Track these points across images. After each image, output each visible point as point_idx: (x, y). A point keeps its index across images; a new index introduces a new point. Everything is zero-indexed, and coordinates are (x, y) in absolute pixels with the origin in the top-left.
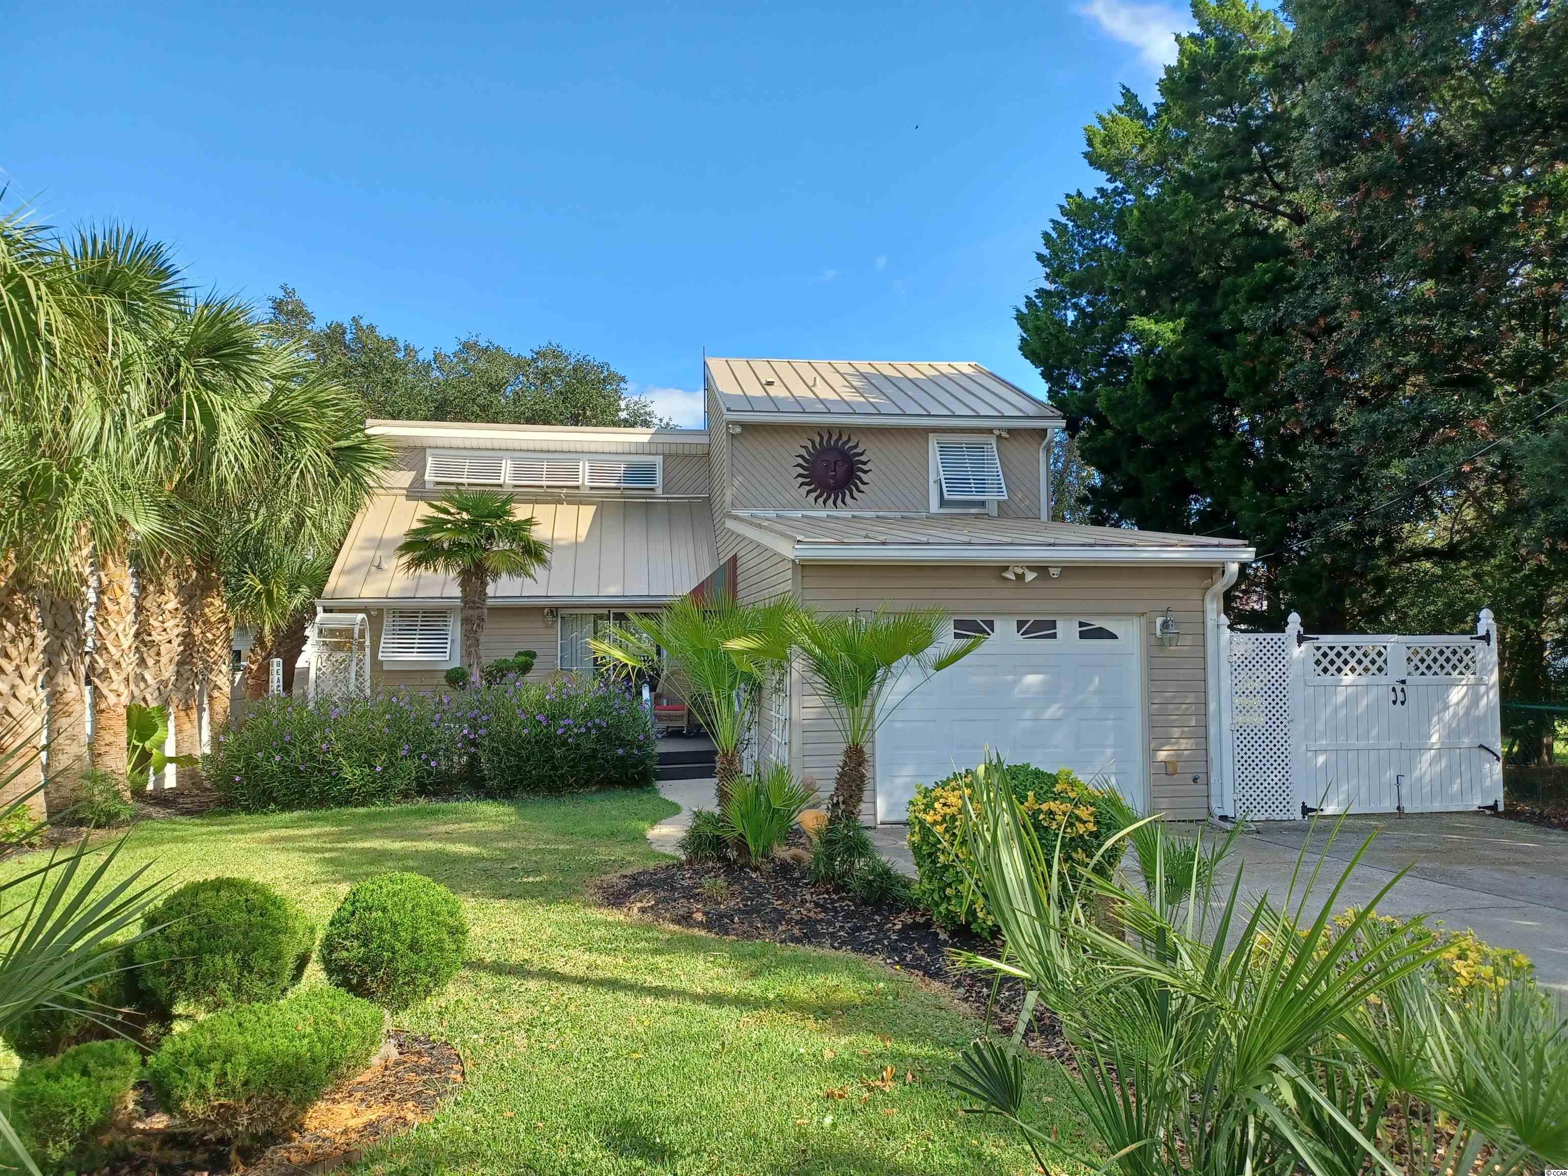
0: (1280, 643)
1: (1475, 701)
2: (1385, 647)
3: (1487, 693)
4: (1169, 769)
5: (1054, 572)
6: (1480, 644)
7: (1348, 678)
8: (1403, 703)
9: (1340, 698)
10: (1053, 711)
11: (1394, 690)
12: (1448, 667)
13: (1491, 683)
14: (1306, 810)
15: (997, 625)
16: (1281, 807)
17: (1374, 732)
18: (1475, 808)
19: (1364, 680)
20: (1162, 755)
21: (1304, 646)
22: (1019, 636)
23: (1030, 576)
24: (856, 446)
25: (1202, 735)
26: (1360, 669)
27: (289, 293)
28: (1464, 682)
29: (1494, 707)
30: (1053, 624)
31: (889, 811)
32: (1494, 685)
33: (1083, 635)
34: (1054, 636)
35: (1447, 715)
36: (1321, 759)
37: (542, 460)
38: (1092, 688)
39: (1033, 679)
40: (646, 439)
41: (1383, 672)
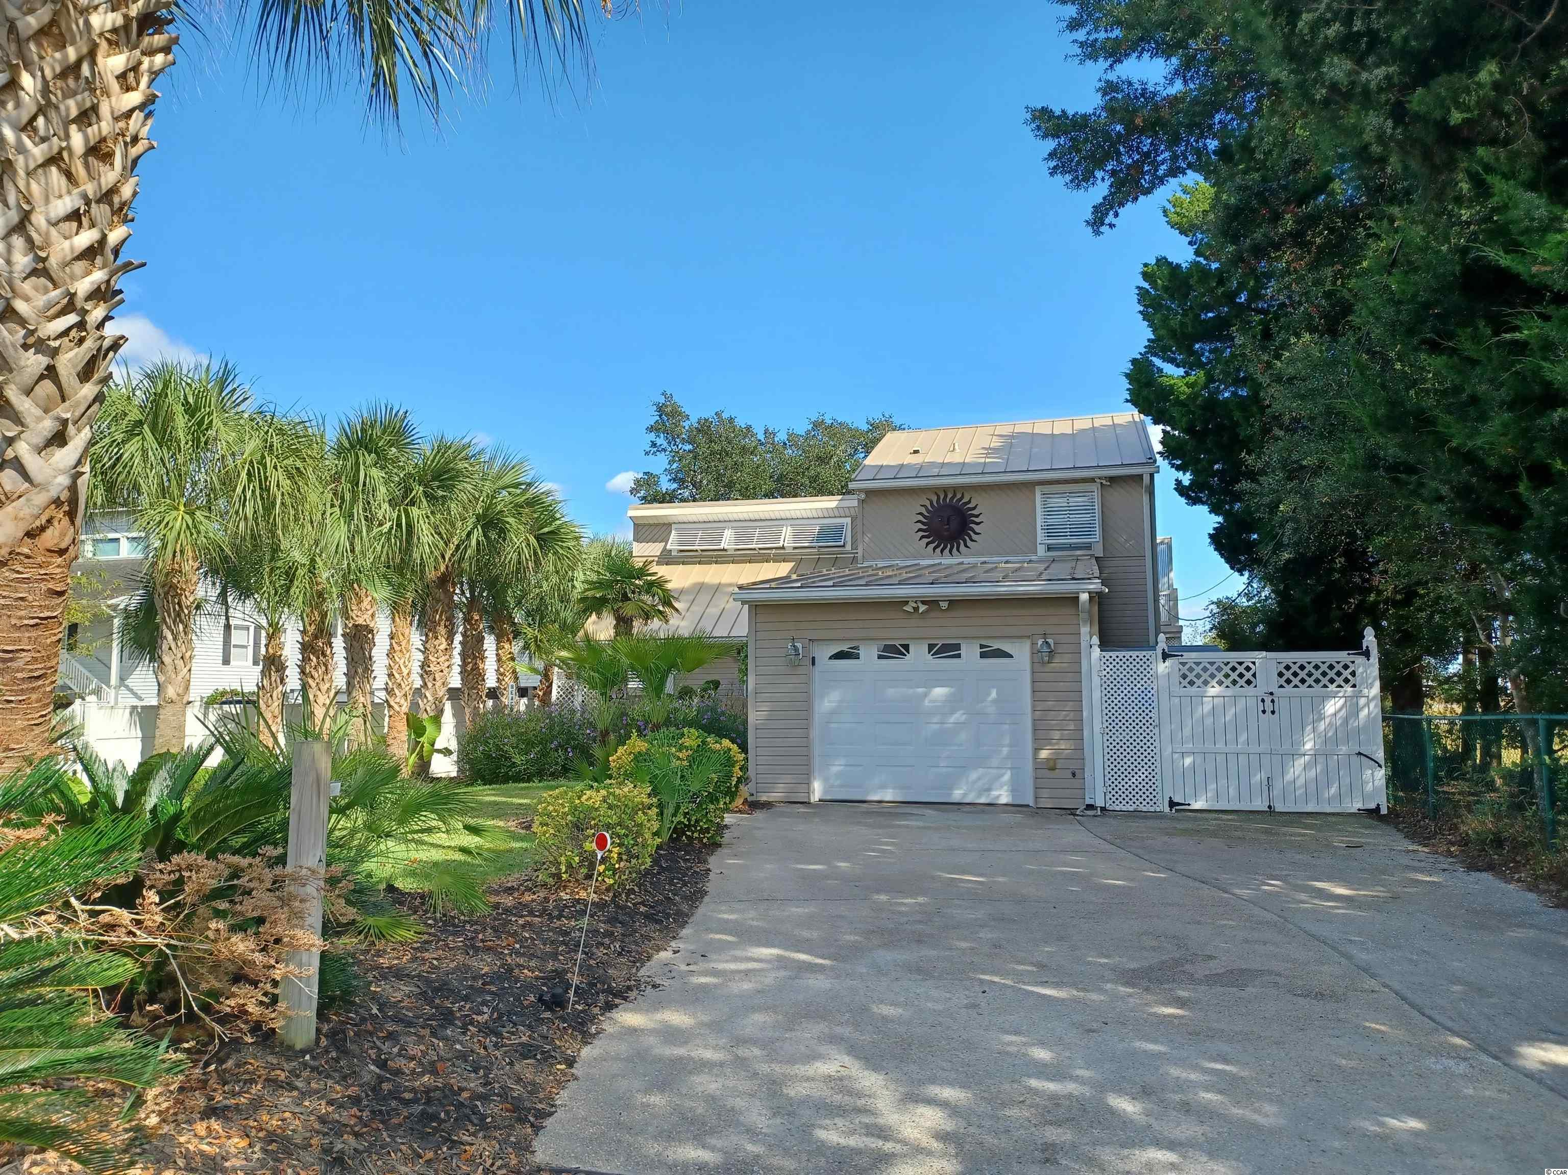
0: (1145, 660)
1: (1356, 710)
2: (1254, 663)
3: (1368, 704)
4: (1051, 766)
5: (944, 605)
6: (1360, 660)
7: (1214, 690)
8: (1273, 712)
9: (1207, 708)
10: (958, 716)
11: (1263, 701)
12: (1325, 681)
13: (1371, 695)
14: (1172, 804)
15: (911, 649)
16: (1148, 800)
17: (1243, 738)
18: (1354, 810)
19: (1229, 692)
20: (1044, 754)
21: (1168, 662)
22: (929, 657)
23: (922, 608)
24: (969, 502)
25: (1078, 737)
26: (1228, 682)
27: (668, 397)
28: (1341, 694)
29: (1374, 718)
30: (957, 647)
31: (825, 792)
32: (1374, 698)
33: (983, 655)
34: (959, 656)
35: (1322, 726)
36: (1188, 761)
37: (755, 528)
38: (990, 699)
39: (939, 692)
40: (833, 504)
41: (1252, 685)
